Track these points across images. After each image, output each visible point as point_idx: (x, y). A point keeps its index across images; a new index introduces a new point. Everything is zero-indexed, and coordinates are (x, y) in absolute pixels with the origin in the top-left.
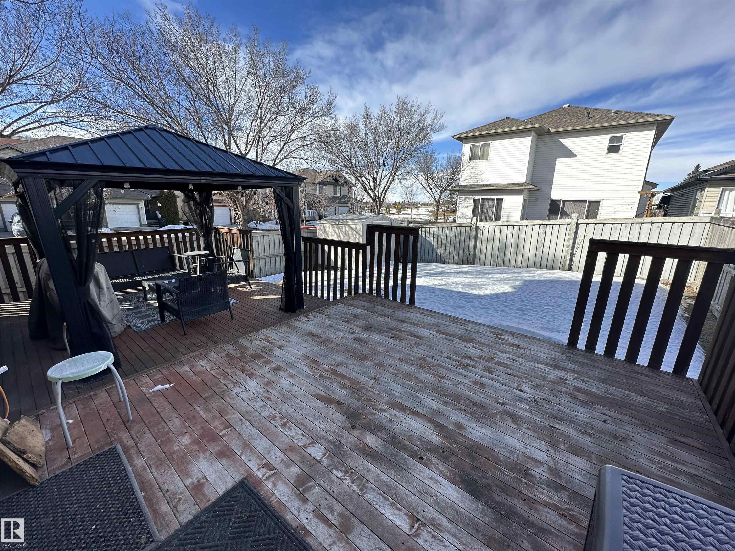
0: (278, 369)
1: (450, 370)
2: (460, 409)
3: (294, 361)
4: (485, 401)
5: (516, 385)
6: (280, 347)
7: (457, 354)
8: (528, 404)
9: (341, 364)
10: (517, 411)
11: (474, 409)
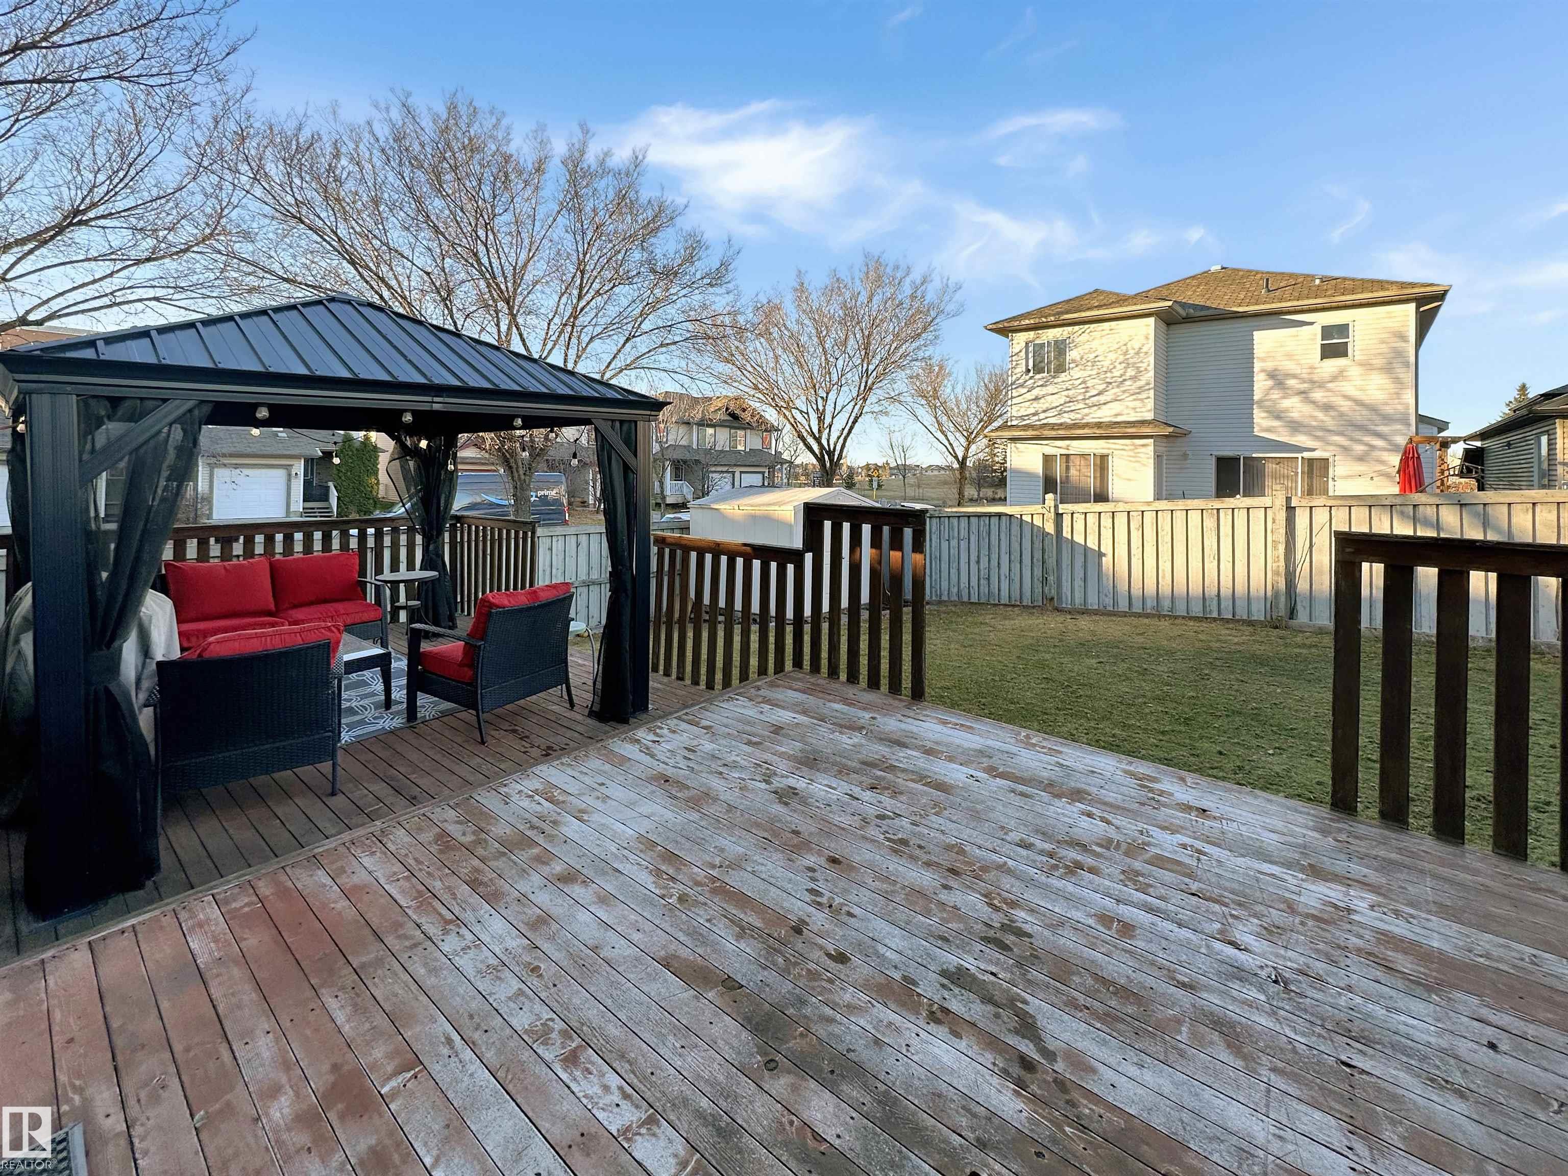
0: (569, 877)
1: (1030, 882)
2: (1073, 1004)
3: (613, 853)
4: (1139, 977)
5: (1218, 926)
6: (580, 815)
7: (1045, 835)
8: (1261, 989)
9: (736, 864)
10: (1235, 1012)
11: (1113, 1003)
